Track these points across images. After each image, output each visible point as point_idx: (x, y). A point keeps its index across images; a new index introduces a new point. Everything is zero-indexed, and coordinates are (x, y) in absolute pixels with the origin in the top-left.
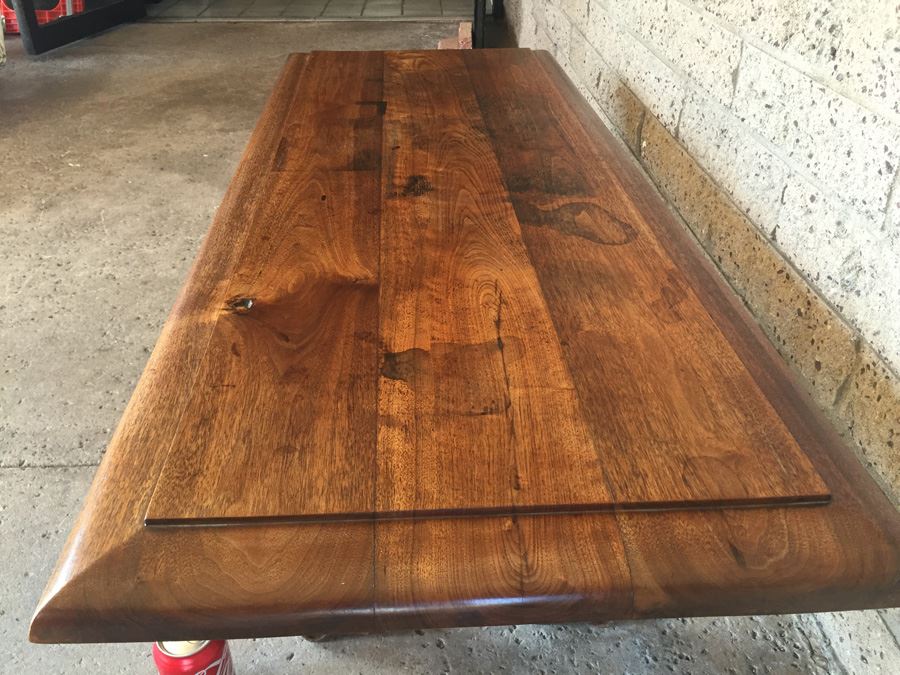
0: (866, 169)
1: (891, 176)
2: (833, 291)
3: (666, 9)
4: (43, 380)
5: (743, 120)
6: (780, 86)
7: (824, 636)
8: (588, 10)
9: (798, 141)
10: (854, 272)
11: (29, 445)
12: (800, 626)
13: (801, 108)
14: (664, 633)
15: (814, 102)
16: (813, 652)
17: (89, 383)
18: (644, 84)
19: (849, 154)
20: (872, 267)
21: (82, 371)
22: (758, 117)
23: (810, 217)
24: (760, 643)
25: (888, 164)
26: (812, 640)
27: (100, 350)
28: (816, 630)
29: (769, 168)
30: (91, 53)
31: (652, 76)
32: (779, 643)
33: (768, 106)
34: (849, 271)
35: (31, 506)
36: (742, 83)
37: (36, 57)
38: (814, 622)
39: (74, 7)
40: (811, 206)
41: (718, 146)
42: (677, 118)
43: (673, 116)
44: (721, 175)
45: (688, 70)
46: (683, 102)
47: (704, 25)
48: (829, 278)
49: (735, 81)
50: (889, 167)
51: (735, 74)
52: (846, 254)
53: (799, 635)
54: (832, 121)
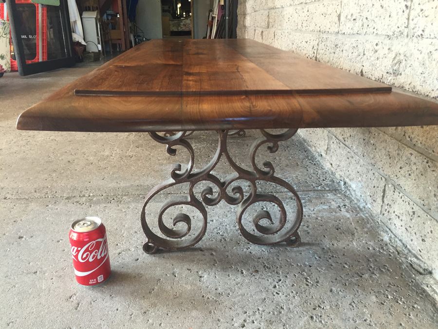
0: (397, 15)
1: (408, 10)
2: (389, 79)
3: (308, 11)
4: (18, 171)
5: (344, 33)
6: (358, 8)
7: (403, 244)
8: (274, 36)
9: (368, 26)
10: (398, 64)
11: (10, 192)
12: (391, 244)
13: (368, 11)
14: (324, 249)
15: (373, 5)
16: (399, 253)
17: (41, 172)
18: (300, 49)
19: (390, 16)
20: (405, 56)
21: (37, 168)
22: (350, 28)
23: (377, 54)
24: (372, 251)
25: (406, 5)
26: (398, 248)
27: (47, 162)
28: (399, 244)
29: (357, 46)
30: (50, 77)
31: (304, 42)
32: (381, 251)
33: (354, 20)
34: (396, 64)
35: (9, 212)
36: (342, 18)
37: (24, 77)
38: (398, 240)
39: (43, 59)
40: (377, 48)
41: (335, 53)
42: (316, 53)
43: (314, 53)
44: (337, 64)
45: (319, 29)
46: (318, 45)
47: (324, 6)
48: (387, 73)
49: (339, 20)
50: (407, 6)
51: (339, 16)
52: (393, 58)
53: (391, 248)
54: (381, 6)
